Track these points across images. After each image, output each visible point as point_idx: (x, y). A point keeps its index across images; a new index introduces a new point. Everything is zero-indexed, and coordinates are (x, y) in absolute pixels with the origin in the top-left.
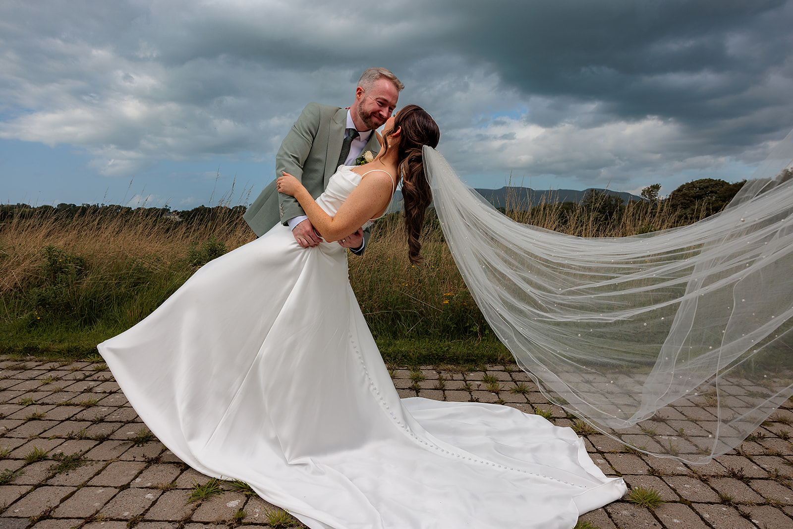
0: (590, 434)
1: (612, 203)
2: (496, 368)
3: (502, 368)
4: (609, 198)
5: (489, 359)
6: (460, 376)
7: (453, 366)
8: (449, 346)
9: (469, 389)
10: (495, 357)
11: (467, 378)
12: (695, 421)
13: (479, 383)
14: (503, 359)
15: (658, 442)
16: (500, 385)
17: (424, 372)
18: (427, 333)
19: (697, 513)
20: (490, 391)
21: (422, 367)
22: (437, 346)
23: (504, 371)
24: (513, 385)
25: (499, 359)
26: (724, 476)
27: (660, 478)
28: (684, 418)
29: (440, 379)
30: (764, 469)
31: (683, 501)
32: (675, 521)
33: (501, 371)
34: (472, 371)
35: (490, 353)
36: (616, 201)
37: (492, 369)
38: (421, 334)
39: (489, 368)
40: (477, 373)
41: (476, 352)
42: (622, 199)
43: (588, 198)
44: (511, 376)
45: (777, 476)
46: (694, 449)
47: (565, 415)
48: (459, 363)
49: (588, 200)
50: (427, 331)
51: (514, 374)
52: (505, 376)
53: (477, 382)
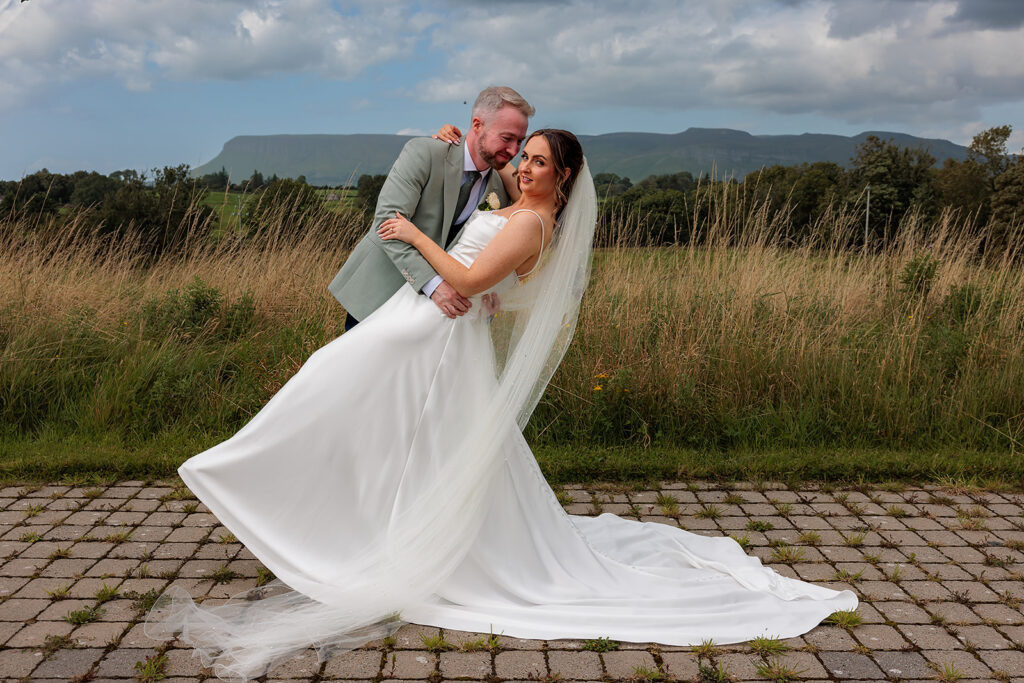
0: (796, 563)
1: (911, 164)
2: (674, 486)
3: (683, 485)
4: (906, 154)
5: (664, 474)
6: (623, 498)
7: (611, 484)
8: (604, 454)
9: (637, 513)
10: (674, 471)
11: (634, 500)
12: (936, 547)
13: (650, 506)
14: (685, 473)
15: (880, 570)
16: (681, 509)
17: (570, 494)
18: (568, 436)
19: (901, 633)
20: (666, 516)
21: (566, 487)
22: (585, 456)
23: (687, 490)
24: (699, 508)
25: (679, 474)
26: (946, 601)
27: (871, 603)
28: (924, 543)
29: (595, 502)
30: (998, 594)
31: (889, 623)
32: (874, 639)
33: (683, 489)
34: (641, 490)
35: (666, 465)
36: (920, 161)
37: (669, 487)
38: (560, 438)
39: (664, 487)
40: (647, 494)
41: (646, 464)
42: (932, 156)
43: (863, 155)
44: (696, 496)
45: (1009, 599)
46: (923, 576)
47: (767, 543)
48: (620, 480)
49: (862, 158)
50: (567, 433)
51: (700, 495)
52: (689, 496)
53: (648, 506)
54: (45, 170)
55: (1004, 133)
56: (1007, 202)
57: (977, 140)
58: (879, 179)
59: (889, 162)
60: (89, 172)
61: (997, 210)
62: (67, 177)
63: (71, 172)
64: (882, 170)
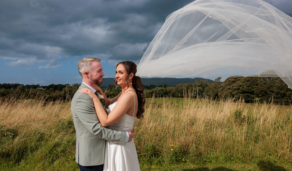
1: (205, 84)
22: (169, 169)
38: (161, 162)
50: (163, 160)
54: (53, 84)
55: (220, 78)
56: (221, 90)
57: (216, 80)
58: (199, 86)
59: (201, 83)
60: (61, 84)
61: (220, 91)
62: (57, 85)
63: (57, 84)
64: (199, 84)
